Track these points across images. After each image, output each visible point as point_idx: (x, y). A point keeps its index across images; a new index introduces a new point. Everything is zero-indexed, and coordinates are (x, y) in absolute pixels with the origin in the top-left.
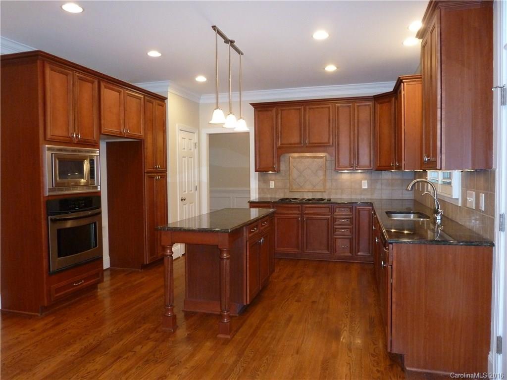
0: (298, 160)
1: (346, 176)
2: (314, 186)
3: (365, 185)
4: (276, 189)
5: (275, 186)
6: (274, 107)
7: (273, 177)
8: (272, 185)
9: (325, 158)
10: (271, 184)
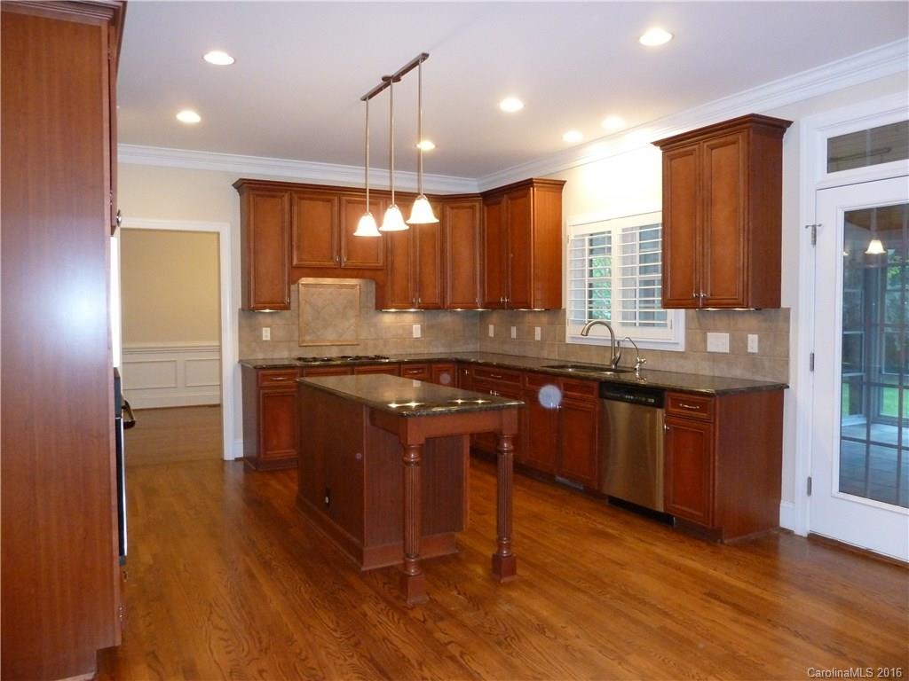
0: (312, 290)
1: (389, 319)
2: (341, 336)
3: (417, 331)
4: (274, 343)
5: (272, 337)
6: (286, 191)
7: (269, 320)
8: (266, 334)
9: (358, 287)
10: (264, 333)
